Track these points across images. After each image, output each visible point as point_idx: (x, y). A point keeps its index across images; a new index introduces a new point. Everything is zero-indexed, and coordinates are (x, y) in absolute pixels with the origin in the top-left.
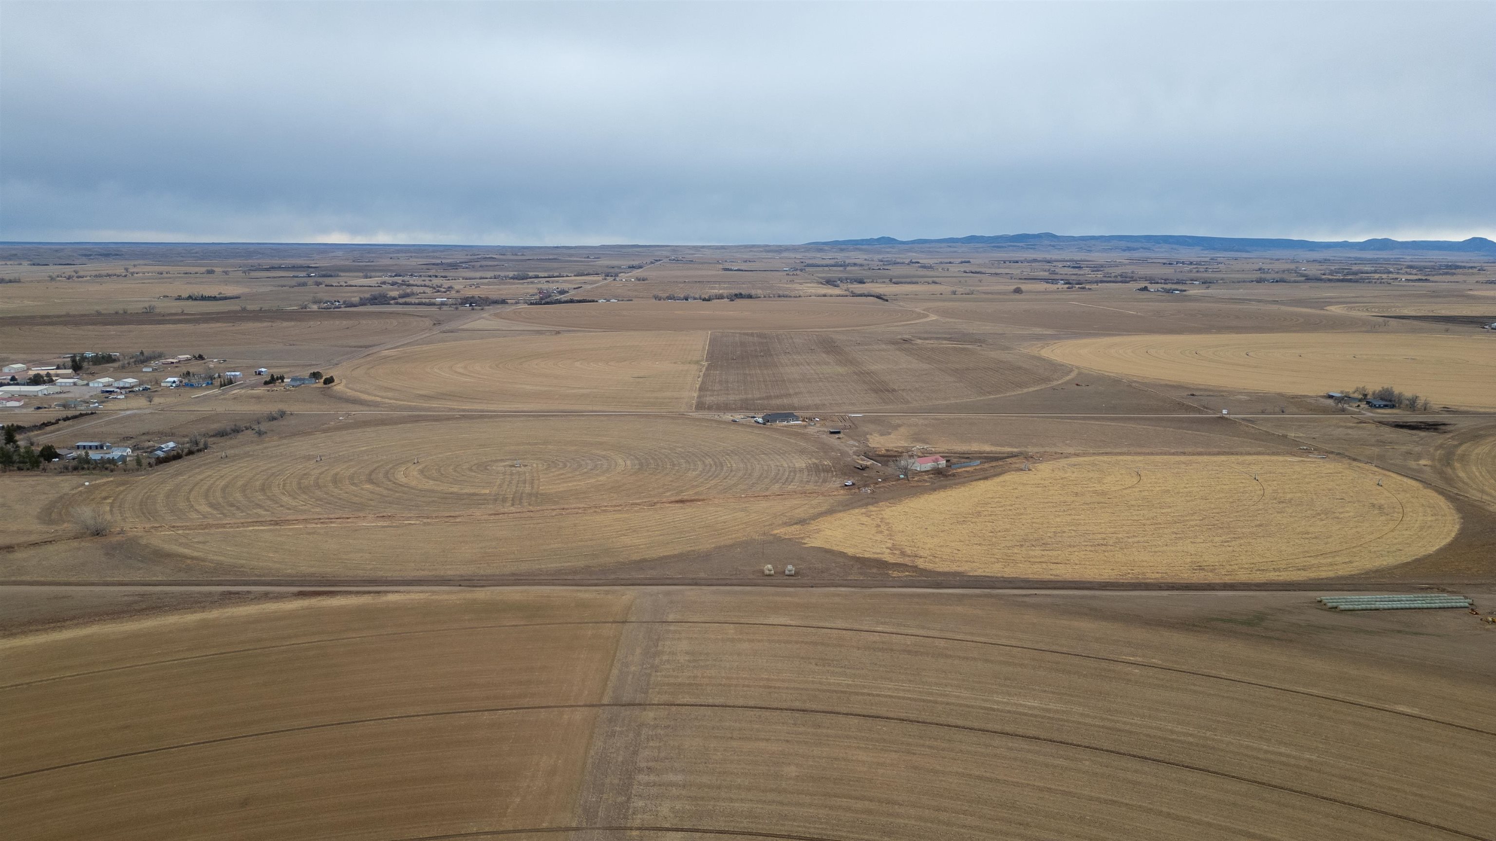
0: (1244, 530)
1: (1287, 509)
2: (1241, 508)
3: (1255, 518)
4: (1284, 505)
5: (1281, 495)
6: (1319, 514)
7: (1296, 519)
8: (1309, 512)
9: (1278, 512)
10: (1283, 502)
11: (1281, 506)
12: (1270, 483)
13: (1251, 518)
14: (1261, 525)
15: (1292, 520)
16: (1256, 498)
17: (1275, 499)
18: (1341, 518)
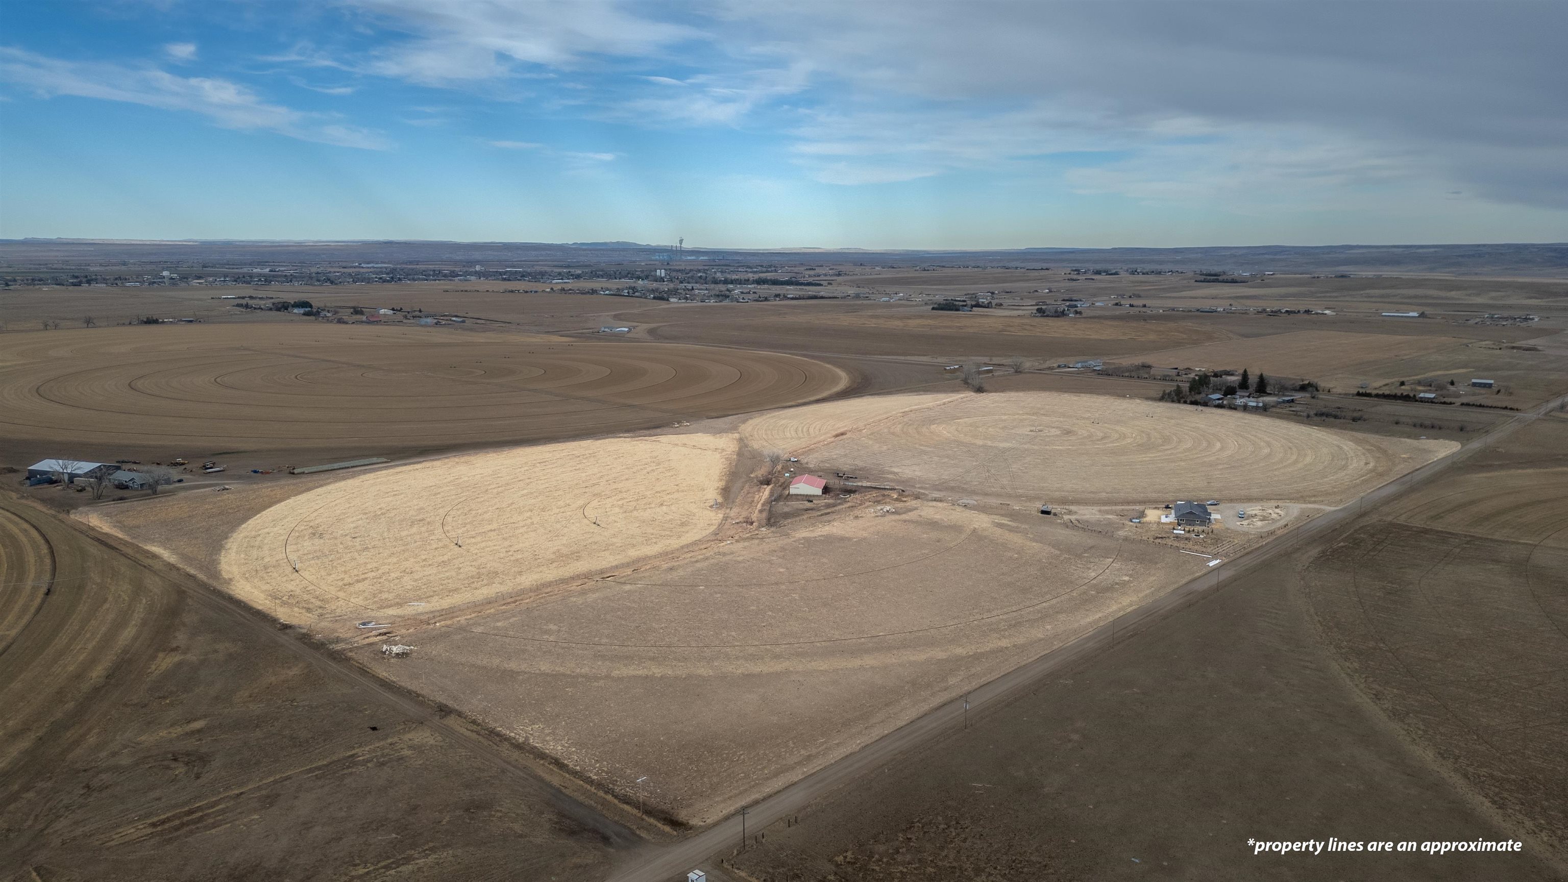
0: (448, 488)
1: (414, 513)
2: (459, 506)
3: (442, 499)
4: (418, 518)
5: (423, 529)
6: (382, 514)
7: (405, 506)
8: (393, 514)
9: (423, 509)
10: (419, 521)
11: (421, 517)
12: (441, 544)
13: (446, 499)
14: (436, 494)
15: (409, 504)
16: (449, 519)
17: (429, 523)
18: (361, 514)
